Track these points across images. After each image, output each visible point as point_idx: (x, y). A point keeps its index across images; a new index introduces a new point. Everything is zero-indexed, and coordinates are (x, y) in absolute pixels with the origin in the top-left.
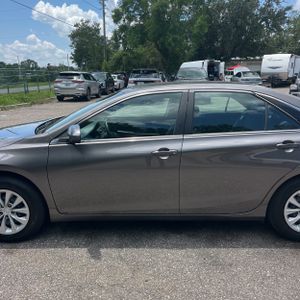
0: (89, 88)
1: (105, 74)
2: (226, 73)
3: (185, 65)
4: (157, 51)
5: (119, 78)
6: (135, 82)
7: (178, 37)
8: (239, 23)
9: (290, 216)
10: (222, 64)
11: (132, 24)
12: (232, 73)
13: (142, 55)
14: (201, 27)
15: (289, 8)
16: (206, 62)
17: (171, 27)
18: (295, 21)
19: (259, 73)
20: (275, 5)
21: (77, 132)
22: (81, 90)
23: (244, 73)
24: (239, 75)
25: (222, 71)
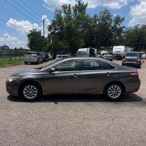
0: (39, 59)
1: (45, 53)
2: (98, 53)
3: (80, 50)
4: (67, 44)
5: (51, 55)
6: (59, 57)
7: (77, 38)
8: (103, 33)
9: (110, 93)
10: (96, 50)
11: (57, 31)
12: (100, 54)
13: (60, 45)
14: (87, 34)
15: (124, 27)
16: (89, 49)
17: (74, 33)
18: (127, 32)
19: (112, 54)
20: (118, 26)
21: (53, 69)
22: (35, 60)
23: (106, 54)
24: (103, 54)
25: (96, 52)
